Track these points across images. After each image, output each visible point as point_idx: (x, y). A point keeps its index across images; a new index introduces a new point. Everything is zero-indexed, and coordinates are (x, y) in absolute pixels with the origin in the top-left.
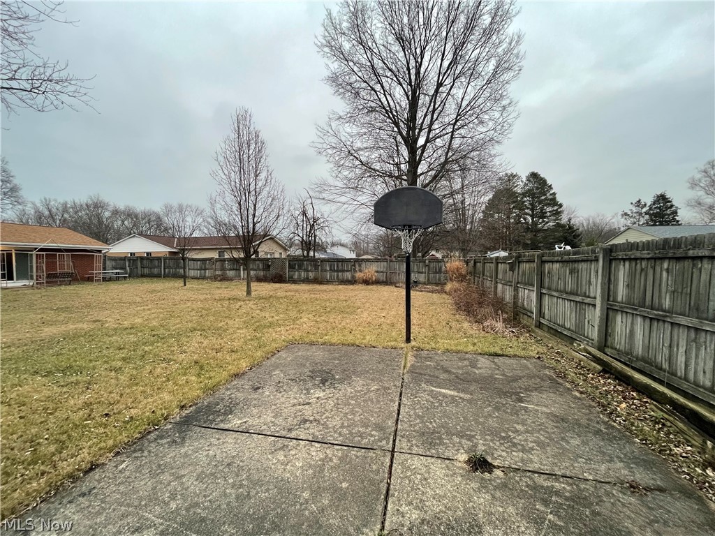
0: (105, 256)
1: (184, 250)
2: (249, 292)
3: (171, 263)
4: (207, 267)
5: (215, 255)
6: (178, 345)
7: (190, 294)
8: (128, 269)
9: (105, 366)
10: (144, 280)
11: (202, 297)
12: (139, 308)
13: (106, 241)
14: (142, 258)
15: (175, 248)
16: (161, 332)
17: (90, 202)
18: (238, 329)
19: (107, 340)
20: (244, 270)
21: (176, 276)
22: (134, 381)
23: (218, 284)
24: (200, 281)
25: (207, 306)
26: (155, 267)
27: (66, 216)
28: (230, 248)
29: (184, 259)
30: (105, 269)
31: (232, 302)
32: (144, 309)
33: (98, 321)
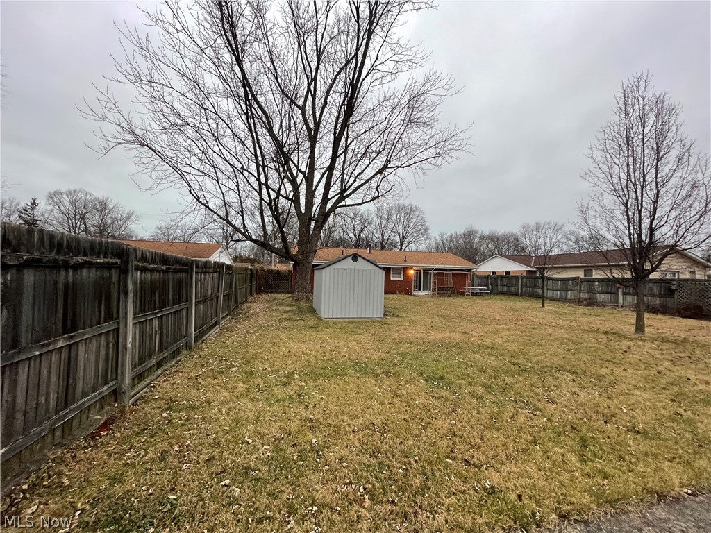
0: (474, 275)
1: (544, 268)
3: (529, 282)
4: (569, 287)
5: (580, 274)
7: (550, 318)
8: (490, 286)
10: (504, 297)
11: (566, 324)
12: (499, 326)
13: (475, 262)
14: (502, 277)
15: (533, 267)
16: (521, 360)
17: (466, 232)
19: (472, 356)
20: (624, 294)
21: (533, 296)
23: (585, 309)
24: (560, 304)
25: (575, 337)
26: (513, 285)
27: (451, 244)
29: (543, 278)
30: (473, 286)
32: (503, 329)
33: (465, 333)
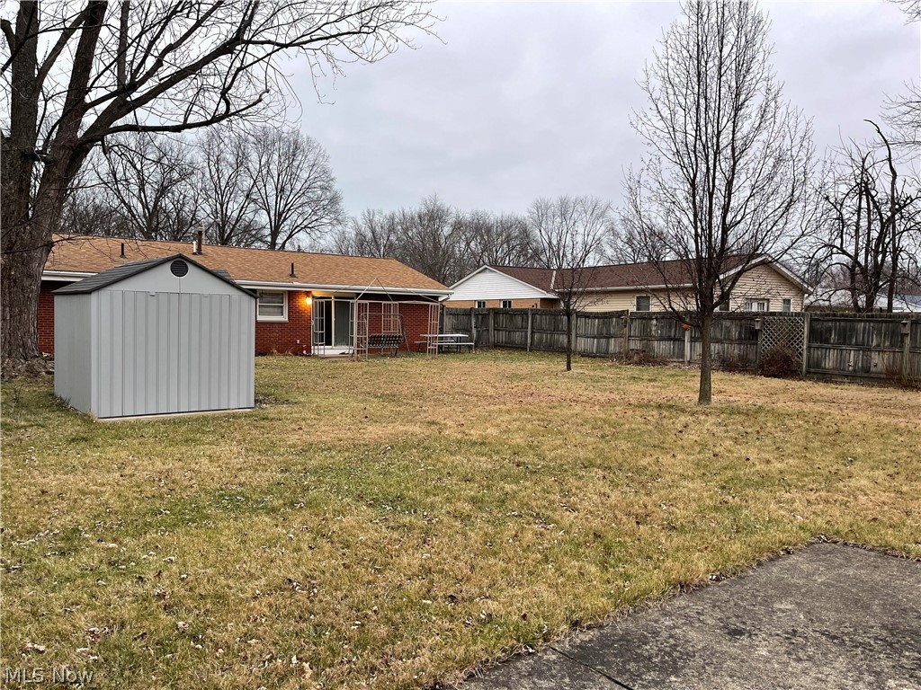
0: (442, 309)
1: (570, 294)
2: (705, 395)
3: (545, 321)
4: (612, 331)
5: (629, 305)
6: (562, 490)
7: (579, 389)
8: (474, 331)
9: (448, 507)
10: (499, 353)
11: (602, 397)
12: (492, 407)
13: (443, 280)
14: (496, 312)
15: (553, 291)
16: (529, 458)
17: (424, 210)
18: (683, 477)
19: (448, 458)
20: (693, 340)
21: (552, 349)
22: (490, 547)
23: (634, 370)
24: (598, 362)
25: (614, 417)
26: (517, 329)
27: (393, 238)
28: (667, 290)
29: (568, 313)
30: (441, 332)
31: (665, 413)
32: (501, 410)
33: (433, 423)
